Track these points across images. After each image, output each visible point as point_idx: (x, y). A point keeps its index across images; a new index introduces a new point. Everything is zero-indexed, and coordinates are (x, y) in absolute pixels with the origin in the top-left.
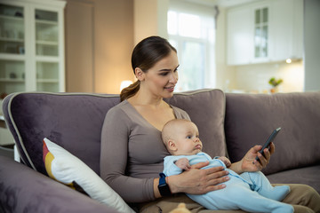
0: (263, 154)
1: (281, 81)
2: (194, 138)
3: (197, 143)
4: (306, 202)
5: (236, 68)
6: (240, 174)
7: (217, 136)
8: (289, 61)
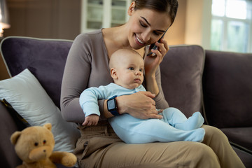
3: (138, 77)
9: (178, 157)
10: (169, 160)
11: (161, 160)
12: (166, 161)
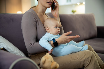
9: (84, 56)
10: (81, 58)
11: (78, 59)
12: (80, 59)
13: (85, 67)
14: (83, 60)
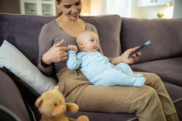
0: (137, 55)
1: (163, 15)
2: (95, 42)
3: (96, 45)
4: (152, 85)
5: (142, 8)
6: (115, 65)
7: (114, 41)
8: (168, 5)
13: (138, 113)
14: (134, 101)
